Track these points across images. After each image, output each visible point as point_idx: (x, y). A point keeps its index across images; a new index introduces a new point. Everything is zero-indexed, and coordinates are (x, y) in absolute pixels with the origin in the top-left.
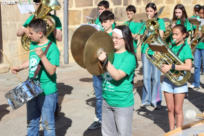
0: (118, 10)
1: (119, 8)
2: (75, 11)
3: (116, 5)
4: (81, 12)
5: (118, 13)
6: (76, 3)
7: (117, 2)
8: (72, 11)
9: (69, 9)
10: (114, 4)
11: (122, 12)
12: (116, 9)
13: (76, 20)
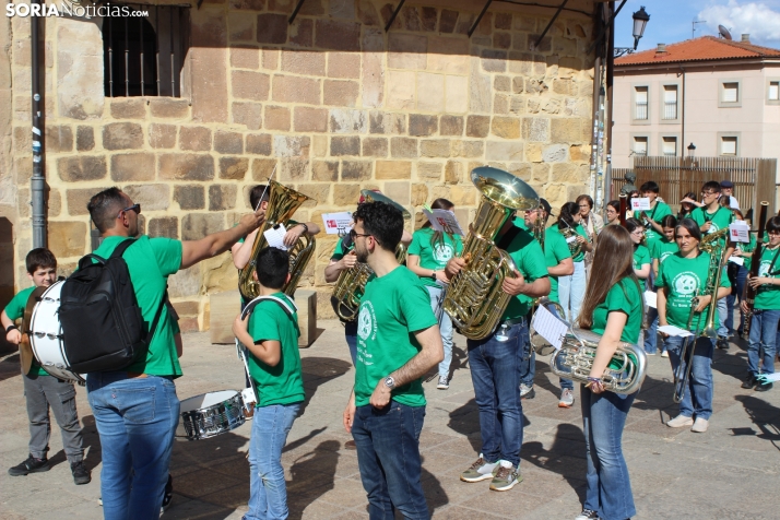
0: (195, 220)
1: (197, 215)
2: (67, 224)
3: (187, 208)
4: (84, 224)
5: (194, 228)
6: (69, 204)
7: (190, 201)
8: (60, 223)
9: (50, 219)
10: (183, 207)
11: (206, 224)
12: (189, 217)
13: (71, 244)
